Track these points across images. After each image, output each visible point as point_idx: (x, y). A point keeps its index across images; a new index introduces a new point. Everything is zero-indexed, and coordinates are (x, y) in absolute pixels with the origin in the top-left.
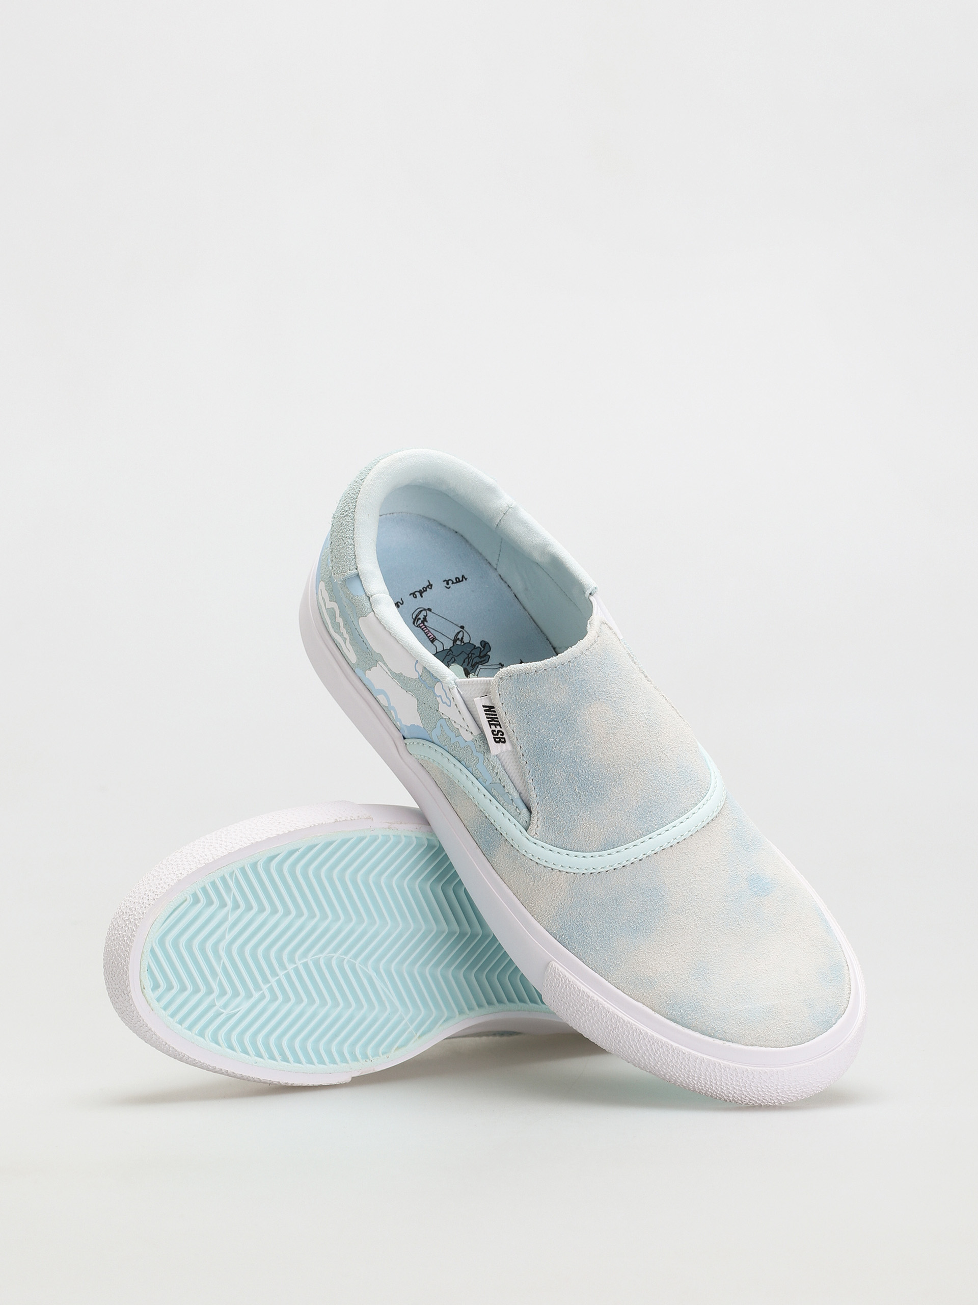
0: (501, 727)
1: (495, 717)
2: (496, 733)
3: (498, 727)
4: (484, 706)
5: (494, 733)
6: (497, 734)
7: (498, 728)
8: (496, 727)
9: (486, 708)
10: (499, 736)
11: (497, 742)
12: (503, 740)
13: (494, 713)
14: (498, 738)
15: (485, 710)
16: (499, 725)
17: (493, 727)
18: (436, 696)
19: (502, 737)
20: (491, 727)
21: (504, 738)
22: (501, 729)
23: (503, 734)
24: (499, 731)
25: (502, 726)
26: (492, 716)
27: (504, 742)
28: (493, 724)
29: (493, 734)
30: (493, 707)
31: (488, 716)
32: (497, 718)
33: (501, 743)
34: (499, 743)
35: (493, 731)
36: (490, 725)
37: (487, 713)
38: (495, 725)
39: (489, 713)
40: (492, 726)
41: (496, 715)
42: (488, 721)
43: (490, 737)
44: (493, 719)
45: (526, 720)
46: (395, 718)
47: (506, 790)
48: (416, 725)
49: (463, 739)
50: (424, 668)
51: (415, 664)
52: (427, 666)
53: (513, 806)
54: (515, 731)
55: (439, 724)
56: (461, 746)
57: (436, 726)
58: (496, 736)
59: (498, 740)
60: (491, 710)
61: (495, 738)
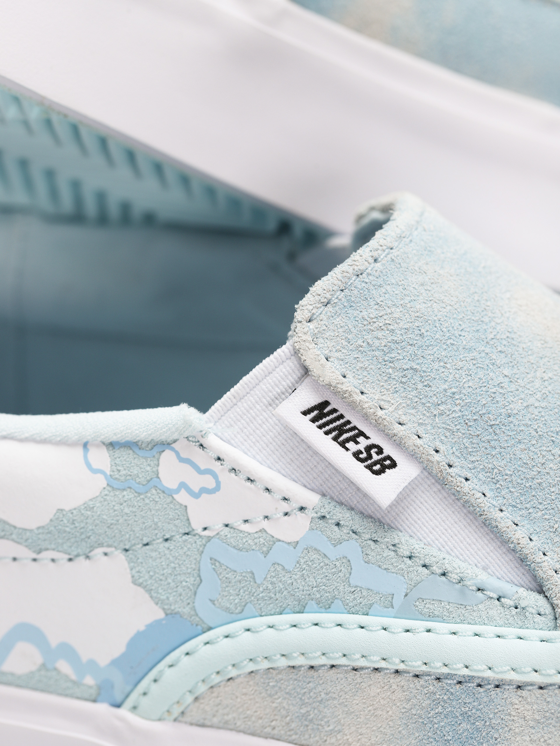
0: (367, 438)
1: (342, 421)
2: (363, 456)
3: (361, 439)
4: (305, 413)
5: (361, 456)
6: (370, 457)
7: (363, 443)
8: (357, 443)
9: (313, 414)
10: (375, 457)
11: (377, 473)
12: (388, 462)
13: (335, 415)
14: (375, 463)
15: (313, 420)
16: (361, 434)
17: (350, 445)
18: (168, 493)
19: (380, 457)
20: (347, 449)
21: (389, 458)
22: (369, 442)
23: (380, 451)
24: (368, 449)
25: (368, 435)
26: (335, 424)
27: (394, 465)
28: (348, 440)
29: (362, 461)
30: (326, 403)
31: (327, 428)
32: (349, 422)
33: (387, 470)
34: (384, 472)
35: (356, 455)
36: (343, 445)
37: (321, 422)
38: (353, 439)
39: (324, 420)
40: (347, 445)
41: (342, 416)
42: (335, 439)
43: (357, 470)
44: (341, 430)
45: (417, 378)
46: (74, 677)
47: (454, 577)
48: (142, 628)
49: (286, 546)
50: (112, 445)
51: (85, 457)
52: (114, 439)
53: (488, 603)
54: (403, 419)
55: (206, 566)
56: (289, 567)
57: (199, 576)
58: (369, 462)
59: (377, 467)
60: (325, 411)
61: (369, 467)
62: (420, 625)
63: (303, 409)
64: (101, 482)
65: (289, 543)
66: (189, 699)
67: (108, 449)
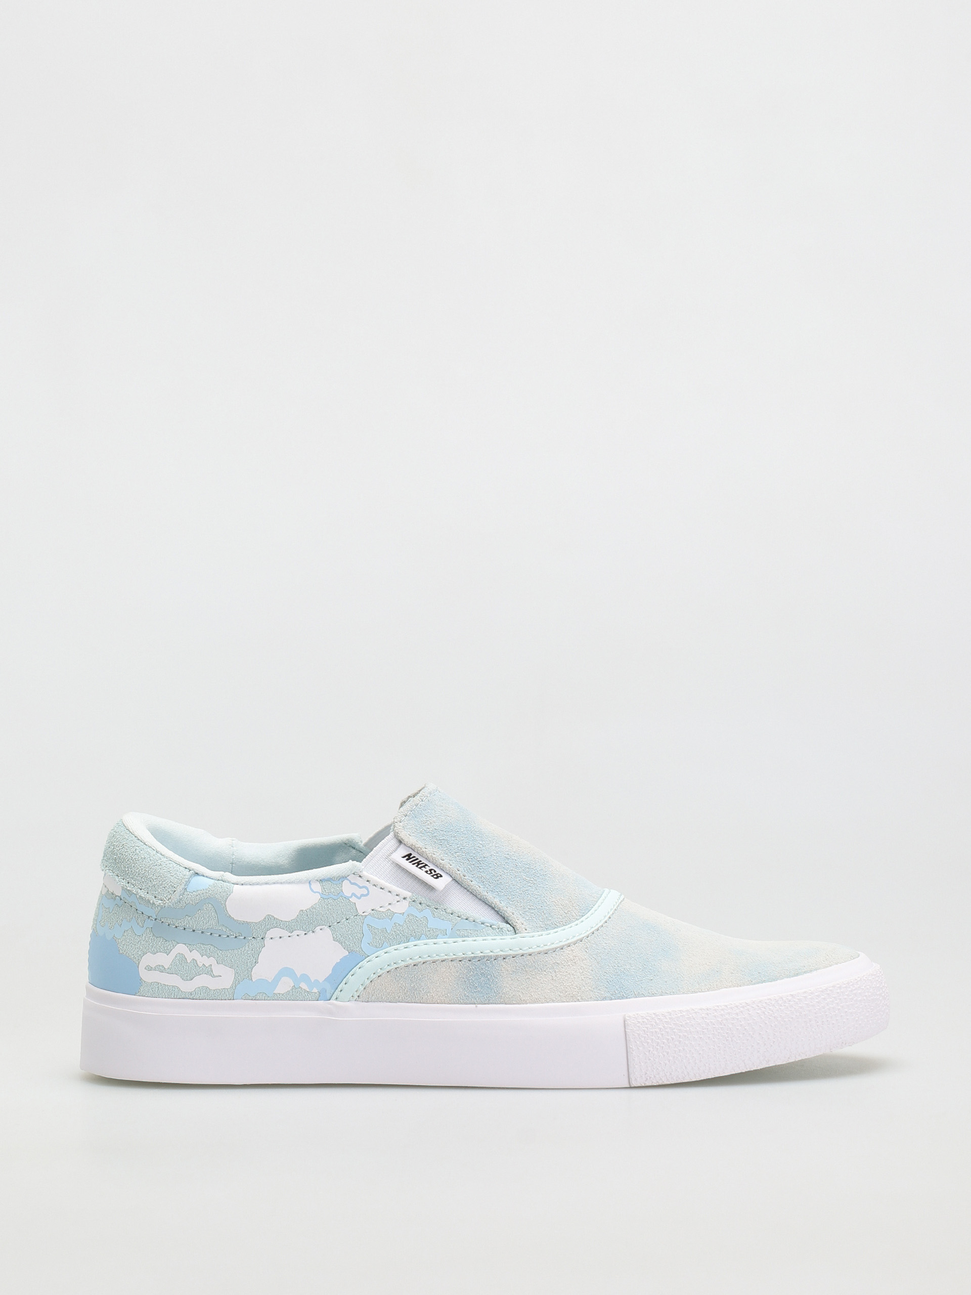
0: (429, 867)
1: (418, 861)
2: (429, 872)
3: (427, 867)
4: (403, 858)
6: (432, 873)
9: (406, 858)
10: (434, 873)
11: (436, 878)
13: (415, 858)
15: (407, 860)
16: (426, 865)
18: (347, 898)
21: (439, 874)
23: (435, 872)
24: (430, 870)
25: (429, 865)
26: (415, 861)
27: (441, 876)
28: (422, 867)
29: (429, 874)
30: (411, 854)
31: (413, 863)
32: (420, 861)
34: (438, 878)
35: (427, 872)
36: (420, 868)
37: (410, 860)
38: (424, 867)
40: (422, 869)
41: (417, 859)
42: (417, 866)
43: (428, 878)
44: (418, 864)
45: (446, 843)
46: (308, 990)
47: (471, 919)
48: (339, 961)
49: (399, 915)
50: (321, 881)
51: (310, 887)
52: (322, 877)
53: (487, 928)
54: (444, 858)
55: (365, 928)
56: (401, 924)
57: (363, 933)
58: (432, 875)
59: (435, 876)
60: (411, 857)
61: (432, 876)
62: (460, 939)
63: (403, 856)
64: (318, 896)
65: (400, 914)
66: (362, 988)
67: (320, 883)
